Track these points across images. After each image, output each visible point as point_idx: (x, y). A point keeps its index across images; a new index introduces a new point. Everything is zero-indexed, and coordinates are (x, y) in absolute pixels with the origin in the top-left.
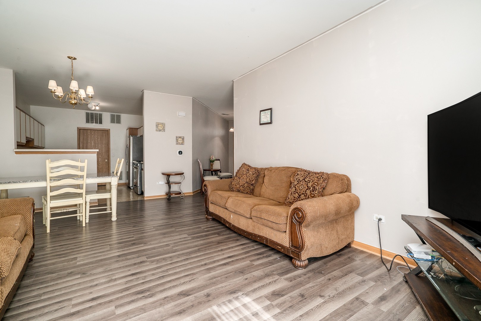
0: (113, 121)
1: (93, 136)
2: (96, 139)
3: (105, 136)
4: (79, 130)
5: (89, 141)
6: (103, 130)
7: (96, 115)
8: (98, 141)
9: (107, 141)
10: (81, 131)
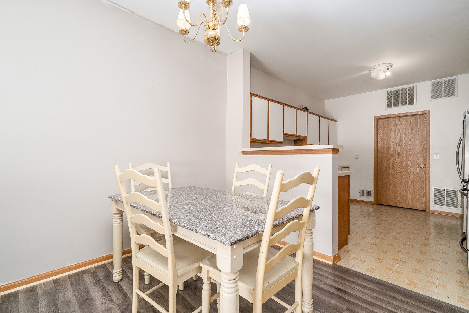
0: (436, 93)
1: (398, 127)
2: (404, 130)
3: (421, 124)
4: (378, 120)
5: (392, 136)
6: (418, 115)
7: (404, 91)
8: (406, 135)
9: (425, 133)
10: (380, 121)
